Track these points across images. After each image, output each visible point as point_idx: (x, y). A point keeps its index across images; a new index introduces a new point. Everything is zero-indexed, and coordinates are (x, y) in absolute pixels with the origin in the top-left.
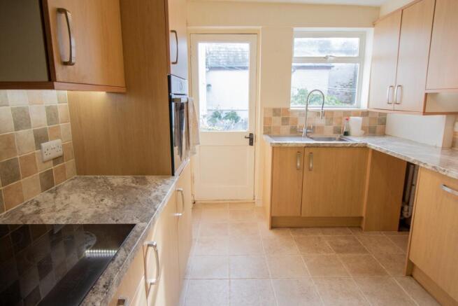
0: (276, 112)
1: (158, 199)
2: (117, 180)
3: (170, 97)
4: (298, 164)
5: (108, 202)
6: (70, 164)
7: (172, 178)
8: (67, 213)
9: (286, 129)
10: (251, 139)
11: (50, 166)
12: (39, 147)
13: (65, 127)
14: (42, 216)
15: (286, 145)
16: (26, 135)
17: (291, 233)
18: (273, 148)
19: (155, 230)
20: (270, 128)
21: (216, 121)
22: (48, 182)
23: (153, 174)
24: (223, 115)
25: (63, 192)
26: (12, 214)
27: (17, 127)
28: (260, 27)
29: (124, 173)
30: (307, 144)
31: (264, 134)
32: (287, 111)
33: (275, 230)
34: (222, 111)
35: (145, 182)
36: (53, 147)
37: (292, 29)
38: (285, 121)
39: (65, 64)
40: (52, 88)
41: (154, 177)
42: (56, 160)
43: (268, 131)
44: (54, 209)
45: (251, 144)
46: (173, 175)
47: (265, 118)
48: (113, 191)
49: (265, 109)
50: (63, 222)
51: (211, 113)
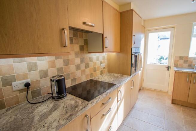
0: (181, 58)
1: (124, 80)
2: (116, 75)
3: (132, 53)
4: (188, 80)
5: (112, 79)
6: (106, 70)
7: (130, 76)
8: (104, 80)
9: (186, 65)
10: (168, 68)
11: (102, 69)
12: (100, 65)
13: (106, 61)
14: (99, 79)
15: (182, 72)
16: (98, 62)
17: (181, 107)
18: (175, 72)
19: (122, 88)
20: (178, 64)
21: (161, 60)
22: (102, 73)
23: (125, 74)
24: (165, 58)
25: (104, 76)
26: (94, 78)
27: (97, 61)
28: (176, 25)
29: (118, 73)
30: (193, 72)
31: (174, 66)
32: (187, 58)
33: (174, 104)
34: (164, 56)
35: (123, 76)
36: (103, 65)
37: (193, 23)
38: (185, 62)
39: (106, 48)
40: (103, 53)
41: (125, 75)
42: (104, 68)
43: (176, 66)
44: (102, 79)
45: (168, 70)
46: (131, 75)
47: (175, 60)
48: (114, 77)
49: (175, 57)
50: (103, 81)
51: (159, 57)
